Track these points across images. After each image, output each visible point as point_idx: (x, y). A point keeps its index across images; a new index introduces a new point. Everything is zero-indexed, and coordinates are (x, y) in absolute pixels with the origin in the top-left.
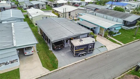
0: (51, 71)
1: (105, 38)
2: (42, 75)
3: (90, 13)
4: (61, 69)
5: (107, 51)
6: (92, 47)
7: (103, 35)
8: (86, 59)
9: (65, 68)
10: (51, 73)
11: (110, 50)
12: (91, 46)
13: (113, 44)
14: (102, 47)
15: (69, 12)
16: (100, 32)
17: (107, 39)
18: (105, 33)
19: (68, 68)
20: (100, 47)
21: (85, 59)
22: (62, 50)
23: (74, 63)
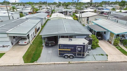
0: (25, 63)
1: (114, 47)
2: (14, 65)
3: (112, 20)
4: (36, 65)
5: (105, 61)
6: (81, 50)
7: (113, 43)
8: (70, 62)
9: (40, 64)
10: (23, 65)
11: (111, 61)
12: (80, 48)
13: (122, 55)
14: (102, 55)
15: (88, 18)
16: (110, 39)
17: (117, 48)
18: (115, 40)
19: (42, 66)
20: (99, 55)
21: (68, 62)
22: (53, 48)
23: (53, 63)
